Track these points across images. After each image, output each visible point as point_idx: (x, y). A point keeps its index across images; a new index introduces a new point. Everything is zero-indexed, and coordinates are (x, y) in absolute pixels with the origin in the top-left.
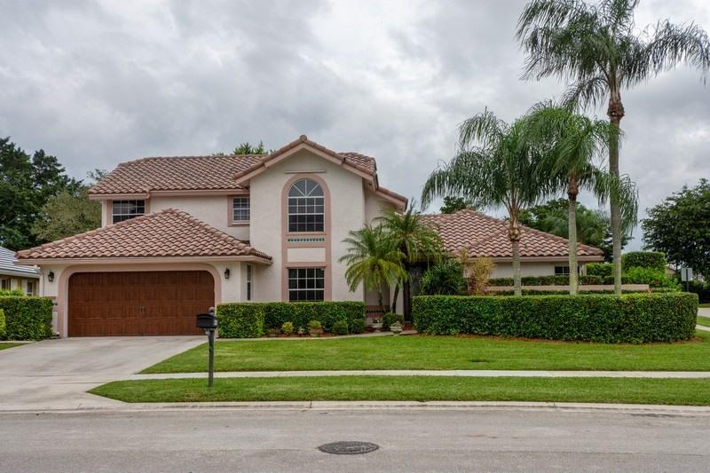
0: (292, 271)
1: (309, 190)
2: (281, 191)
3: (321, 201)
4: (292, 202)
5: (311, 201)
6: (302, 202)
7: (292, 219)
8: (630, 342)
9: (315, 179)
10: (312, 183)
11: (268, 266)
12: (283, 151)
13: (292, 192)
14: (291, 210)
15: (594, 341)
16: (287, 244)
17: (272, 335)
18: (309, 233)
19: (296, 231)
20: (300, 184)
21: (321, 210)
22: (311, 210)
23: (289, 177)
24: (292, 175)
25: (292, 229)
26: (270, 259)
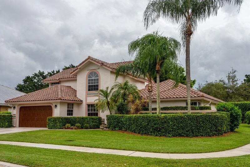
0: (89, 105)
1: (94, 76)
2: (86, 77)
3: (98, 80)
4: (89, 80)
5: (95, 80)
6: (92, 80)
7: (89, 86)
8: (165, 136)
9: (96, 72)
10: (95, 73)
11: (81, 104)
12: (83, 62)
13: (89, 77)
14: (89, 83)
15: (150, 135)
16: (88, 95)
17: (64, 128)
18: (94, 91)
19: (90, 91)
20: (91, 73)
21: (98, 82)
22: (95, 83)
23: (88, 71)
24: (89, 71)
25: (89, 90)
26: (82, 101)
